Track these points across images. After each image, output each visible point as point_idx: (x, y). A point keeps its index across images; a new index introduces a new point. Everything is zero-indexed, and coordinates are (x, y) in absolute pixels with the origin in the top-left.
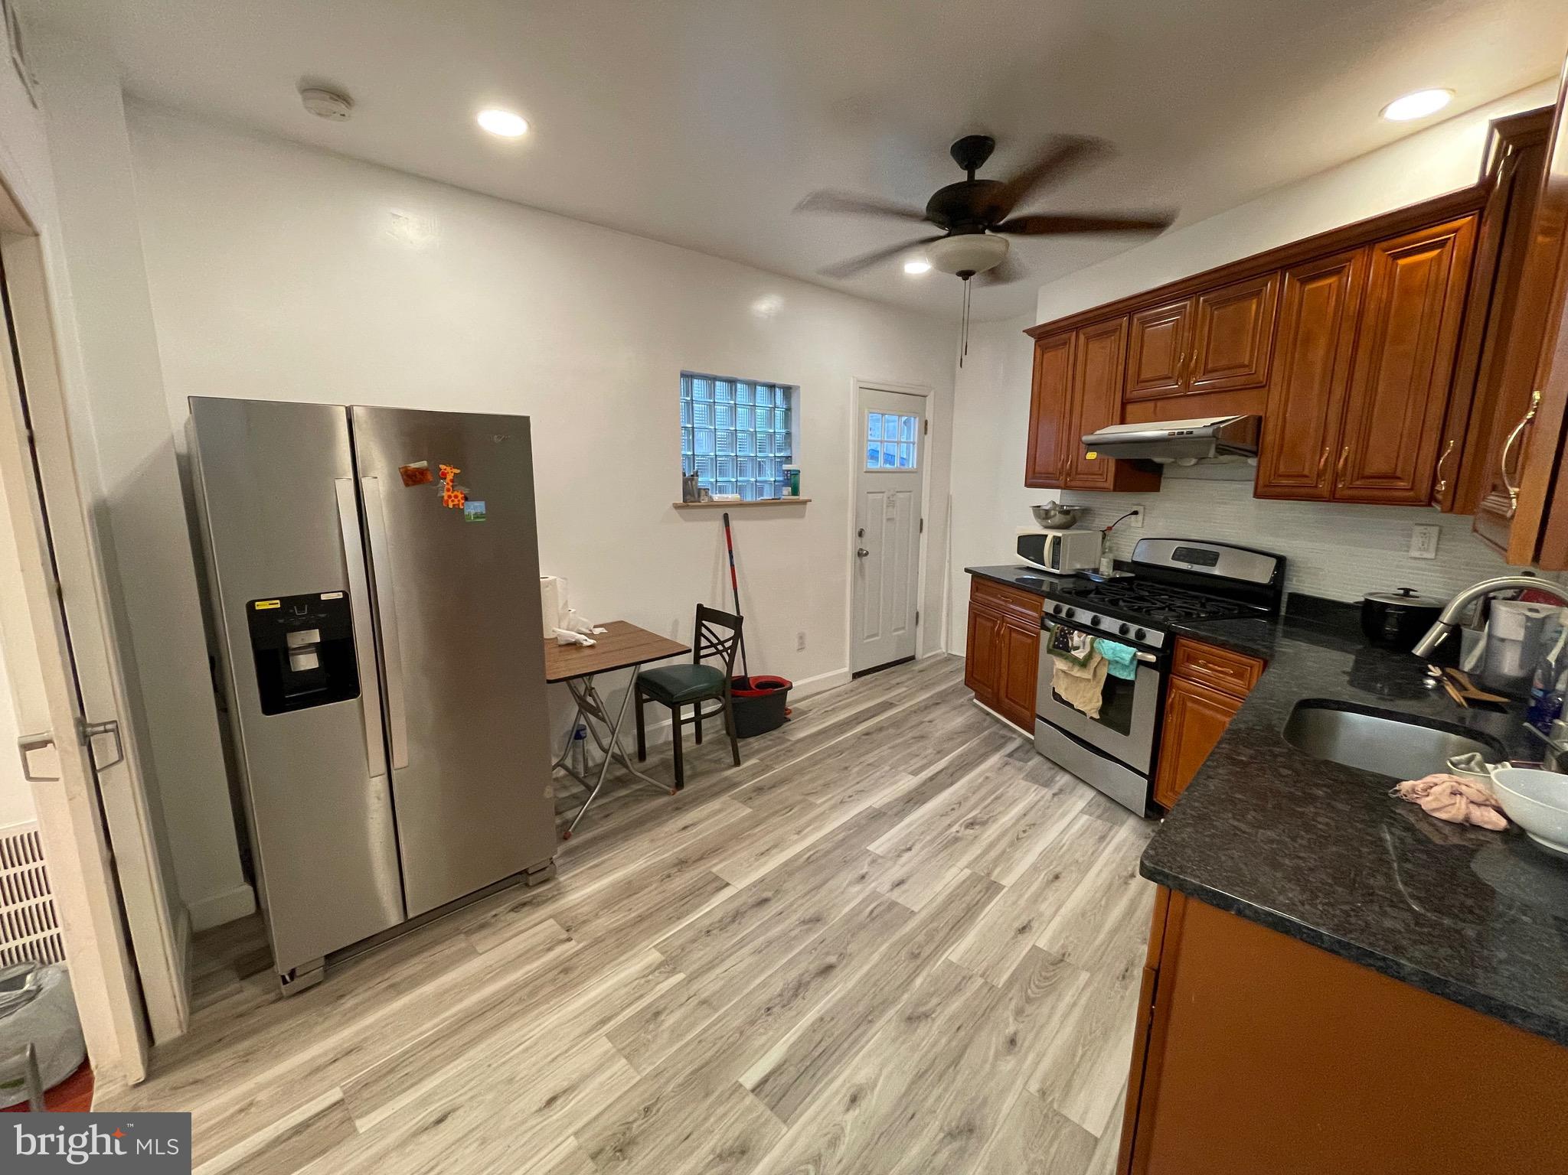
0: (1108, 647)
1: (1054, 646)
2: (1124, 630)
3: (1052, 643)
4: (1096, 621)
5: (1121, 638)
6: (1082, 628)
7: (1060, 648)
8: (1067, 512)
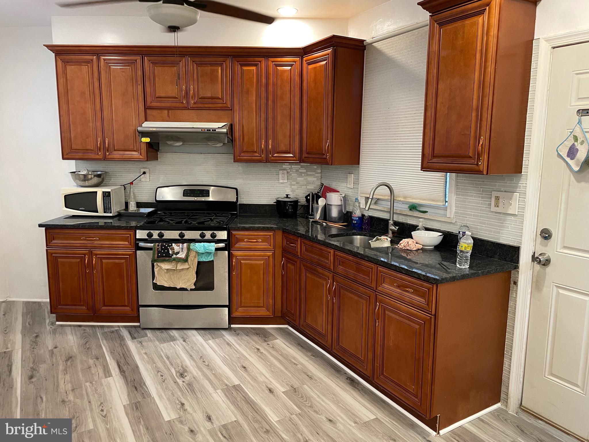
0: (199, 247)
1: (158, 257)
2: (202, 236)
3: (156, 256)
4: (182, 235)
5: (202, 240)
6: (176, 241)
7: (163, 257)
8: (99, 176)
